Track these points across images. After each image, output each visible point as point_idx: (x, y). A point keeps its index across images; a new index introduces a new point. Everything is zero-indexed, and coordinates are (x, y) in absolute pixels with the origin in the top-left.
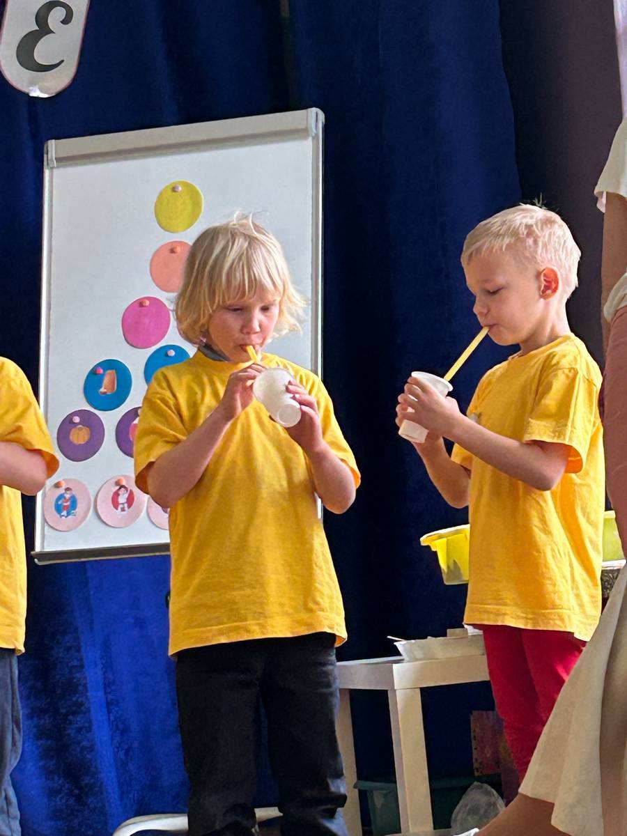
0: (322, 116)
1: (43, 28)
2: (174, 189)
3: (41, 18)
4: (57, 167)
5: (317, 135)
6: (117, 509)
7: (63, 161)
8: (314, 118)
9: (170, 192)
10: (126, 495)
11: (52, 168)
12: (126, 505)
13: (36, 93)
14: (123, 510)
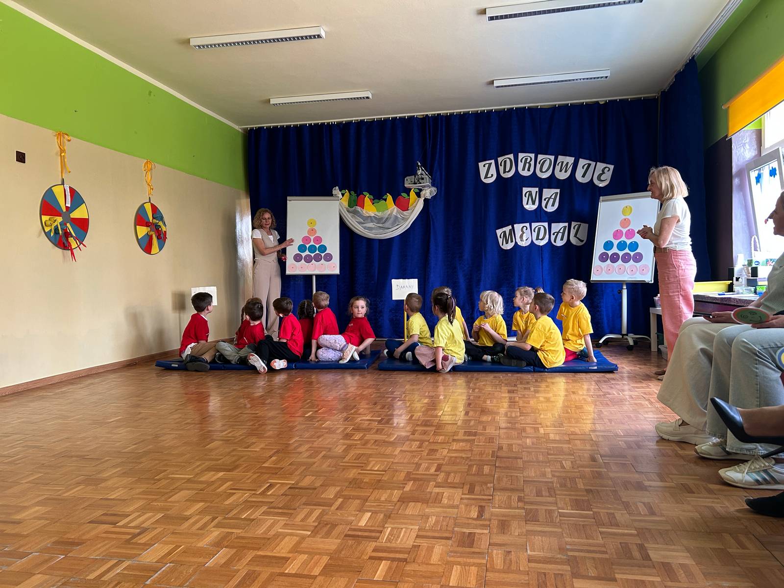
1: (603, 172)
2: (627, 207)
3: (603, 170)
7: (603, 201)
9: (625, 208)
11: (601, 202)
13: (601, 185)
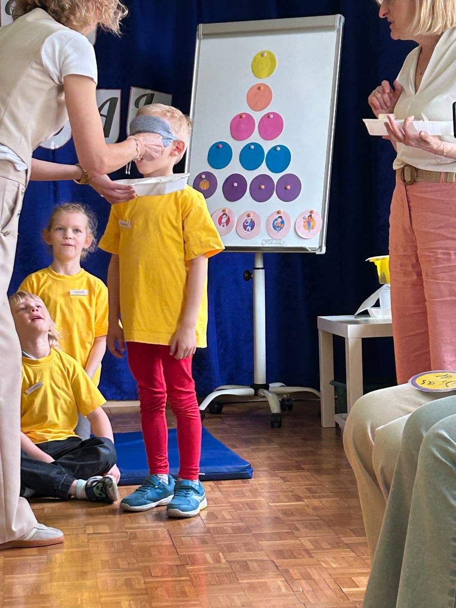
0: (343, 18)
2: (262, 55)
4: (203, 39)
5: (339, 29)
6: (220, 225)
7: (207, 36)
8: (338, 20)
9: (260, 56)
10: (226, 219)
11: (200, 40)
12: (225, 224)
14: (223, 226)
